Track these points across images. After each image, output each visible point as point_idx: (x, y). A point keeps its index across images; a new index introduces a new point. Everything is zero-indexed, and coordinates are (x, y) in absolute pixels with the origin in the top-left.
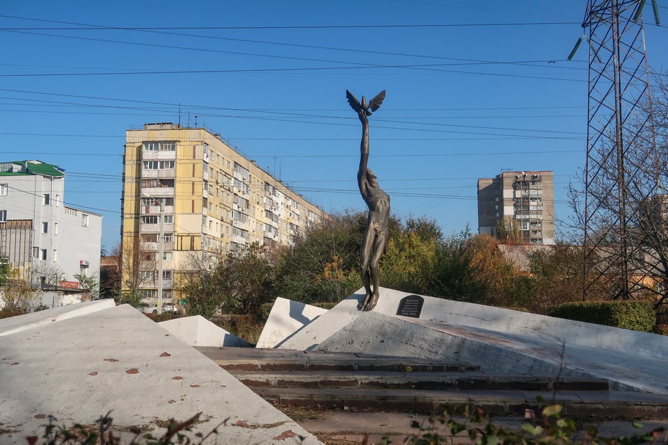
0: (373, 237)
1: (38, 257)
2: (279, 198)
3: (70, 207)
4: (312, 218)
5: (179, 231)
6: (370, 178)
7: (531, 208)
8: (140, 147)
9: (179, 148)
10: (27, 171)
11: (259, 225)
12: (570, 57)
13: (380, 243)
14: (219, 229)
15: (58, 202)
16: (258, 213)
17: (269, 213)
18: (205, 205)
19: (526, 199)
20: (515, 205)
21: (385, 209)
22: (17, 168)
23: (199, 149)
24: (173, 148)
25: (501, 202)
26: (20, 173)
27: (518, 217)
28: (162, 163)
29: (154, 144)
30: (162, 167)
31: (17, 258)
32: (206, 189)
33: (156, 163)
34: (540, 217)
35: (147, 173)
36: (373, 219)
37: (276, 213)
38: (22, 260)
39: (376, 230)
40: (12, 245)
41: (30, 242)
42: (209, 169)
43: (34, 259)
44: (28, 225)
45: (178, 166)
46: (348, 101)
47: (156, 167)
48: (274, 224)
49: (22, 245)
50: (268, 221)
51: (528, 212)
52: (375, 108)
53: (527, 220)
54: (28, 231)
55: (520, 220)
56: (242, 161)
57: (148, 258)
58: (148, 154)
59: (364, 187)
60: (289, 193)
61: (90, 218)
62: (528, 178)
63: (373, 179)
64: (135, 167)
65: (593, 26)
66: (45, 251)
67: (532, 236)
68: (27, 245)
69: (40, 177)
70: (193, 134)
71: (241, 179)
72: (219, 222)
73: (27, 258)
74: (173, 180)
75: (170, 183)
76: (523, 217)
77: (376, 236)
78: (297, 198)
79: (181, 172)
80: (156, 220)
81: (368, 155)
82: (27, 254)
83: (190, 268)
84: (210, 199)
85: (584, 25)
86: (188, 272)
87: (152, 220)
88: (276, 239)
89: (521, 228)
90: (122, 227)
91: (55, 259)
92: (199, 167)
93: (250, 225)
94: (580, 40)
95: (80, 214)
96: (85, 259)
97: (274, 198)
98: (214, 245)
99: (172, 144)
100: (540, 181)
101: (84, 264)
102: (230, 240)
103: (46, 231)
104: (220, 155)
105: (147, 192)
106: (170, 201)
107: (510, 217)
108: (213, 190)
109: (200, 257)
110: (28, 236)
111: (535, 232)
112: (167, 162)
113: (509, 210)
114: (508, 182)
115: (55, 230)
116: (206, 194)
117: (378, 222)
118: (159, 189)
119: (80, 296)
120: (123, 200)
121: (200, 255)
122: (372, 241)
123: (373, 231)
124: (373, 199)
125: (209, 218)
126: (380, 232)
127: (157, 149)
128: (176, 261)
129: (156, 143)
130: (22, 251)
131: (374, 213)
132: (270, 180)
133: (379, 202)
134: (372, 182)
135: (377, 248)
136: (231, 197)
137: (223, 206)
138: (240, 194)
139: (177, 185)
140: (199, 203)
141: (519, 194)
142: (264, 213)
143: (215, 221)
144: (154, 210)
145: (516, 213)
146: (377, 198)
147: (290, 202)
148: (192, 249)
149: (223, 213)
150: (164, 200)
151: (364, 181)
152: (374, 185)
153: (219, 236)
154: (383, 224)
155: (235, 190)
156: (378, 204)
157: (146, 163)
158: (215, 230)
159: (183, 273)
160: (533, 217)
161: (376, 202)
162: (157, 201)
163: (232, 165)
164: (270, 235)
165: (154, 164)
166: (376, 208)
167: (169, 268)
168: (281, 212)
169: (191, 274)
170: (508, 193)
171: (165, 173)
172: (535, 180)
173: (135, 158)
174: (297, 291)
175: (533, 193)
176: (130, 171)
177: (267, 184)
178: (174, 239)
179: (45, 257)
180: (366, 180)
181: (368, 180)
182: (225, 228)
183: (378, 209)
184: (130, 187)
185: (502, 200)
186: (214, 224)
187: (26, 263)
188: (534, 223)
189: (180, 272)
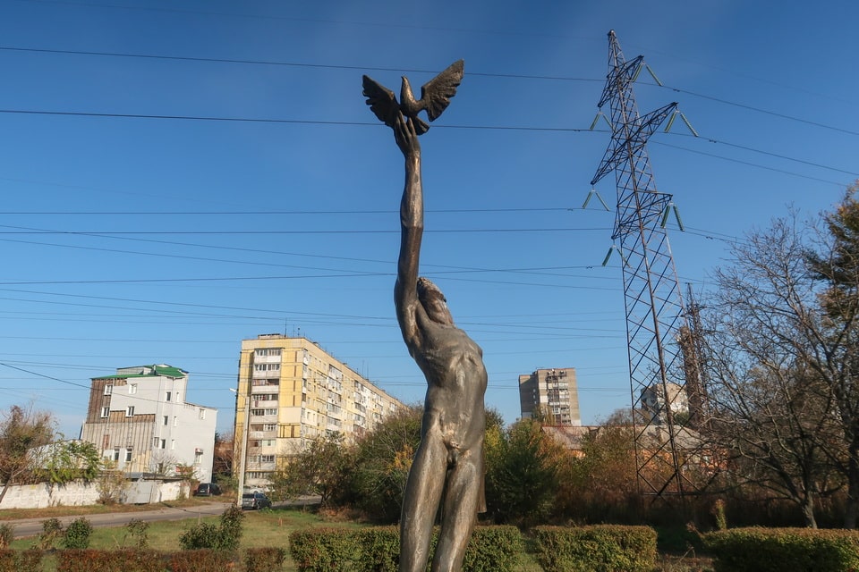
0: (441, 470)
1: (158, 446)
2: (367, 393)
3: (188, 403)
4: (392, 409)
5: (283, 420)
6: (426, 297)
7: (561, 397)
8: (253, 353)
9: (283, 353)
10: (154, 374)
11: (349, 415)
12: (604, 264)
13: (463, 489)
14: (316, 419)
15: (178, 398)
16: (349, 405)
17: (358, 405)
18: (304, 399)
19: (557, 389)
20: (548, 395)
21: (474, 380)
22: (147, 371)
23: (300, 354)
24: (279, 354)
25: (538, 394)
26: (150, 375)
27: (551, 404)
28: (270, 365)
29: (263, 351)
30: (269, 369)
31: (140, 447)
32: (305, 386)
33: (265, 366)
34: (567, 404)
35: (257, 374)
36: (440, 411)
37: (364, 405)
38: (144, 449)
39: (448, 446)
40: (137, 436)
41: (152, 433)
42: (308, 370)
43: (154, 447)
44: (150, 418)
45: (283, 368)
46: (368, 102)
47: (264, 369)
48: (362, 414)
49: (145, 436)
50: (358, 412)
51: (558, 400)
52: (436, 108)
53: (558, 406)
54: (151, 423)
55: (553, 406)
56: (335, 363)
57: (256, 445)
58: (259, 359)
59: (412, 323)
60: (374, 389)
61: (206, 411)
62: (557, 374)
63: (437, 302)
64: (248, 369)
65: (623, 237)
66: (164, 441)
67: (563, 418)
68: (150, 436)
69: (164, 378)
70: (296, 343)
71: (334, 378)
72: (316, 413)
73: (148, 448)
74: (278, 380)
75: (275, 381)
76: (555, 404)
77: (451, 466)
78: (381, 393)
79: (285, 373)
80: (263, 412)
81: (420, 230)
82: (149, 444)
83: (290, 452)
84: (308, 394)
85: (613, 237)
86: (288, 456)
87: (260, 412)
88: (363, 426)
89: (554, 413)
90: (236, 419)
91: (172, 447)
92: (299, 369)
93: (341, 415)
94: (611, 250)
95: (197, 409)
96: (200, 446)
97: (362, 393)
98: (312, 432)
99: (278, 351)
100: (566, 376)
101: (199, 451)
102: (325, 427)
103: (166, 423)
104: (317, 360)
105: (256, 390)
106: (275, 397)
107: (544, 404)
108: (311, 387)
109: (299, 443)
110: (151, 428)
111: (565, 415)
112: (274, 365)
113: (544, 399)
114: (542, 377)
115: (173, 423)
116: (305, 391)
117: (455, 419)
118: (267, 387)
119: (179, 484)
120: (237, 396)
121: (298, 441)
122: (437, 485)
123: (439, 448)
124: (438, 353)
125: (307, 410)
126: (463, 452)
127: (266, 354)
128: (279, 447)
129: (266, 349)
130: (145, 441)
131: (442, 394)
132: (359, 379)
133: (455, 360)
134: (434, 308)
135: (455, 507)
136: (327, 392)
137: (320, 400)
138: (334, 390)
139: (281, 382)
140: (299, 398)
141: (551, 386)
142: (354, 405)
143: (312, 412)
144: (263, 404)
145: (549, 401)
146: (450, 349)
147: (375, 396)
148: (292, 436)
149: (320, 406)
150: (270, 397)
151: (412, 306)
152: (441, 315)
153: (316, 425)
154: (471, 428)
155: (330, 387)
156: (452, 365)
157: (257, 366)
158: (312, 420)
159: (284, 457)
160: (562, 403)
161: (447, 360)
162: (265, 397)
163: (327, 366)
164: (359, 423)
165: (263, 367)
166: (448, 377)
167: (273, 453)
168: (368, 404)
169: (291, 457)
170: (542, 385)
171: (272, 374)
172: (562, 375)
173: (248, 362)
174: (372, 478)
175: (561, 385)
176: (244, 372)
177: (357, 382)
178: (278, 428)
179: (163, 447)
180: (417, 302)
181: (424, 305)
182: (320, 418)
183: (454, 380)
184: (244, 385)
185: (538, 391)
186: (311, 415)
187: (148, 451)
188: (563, 408)
189: (282, 456)
